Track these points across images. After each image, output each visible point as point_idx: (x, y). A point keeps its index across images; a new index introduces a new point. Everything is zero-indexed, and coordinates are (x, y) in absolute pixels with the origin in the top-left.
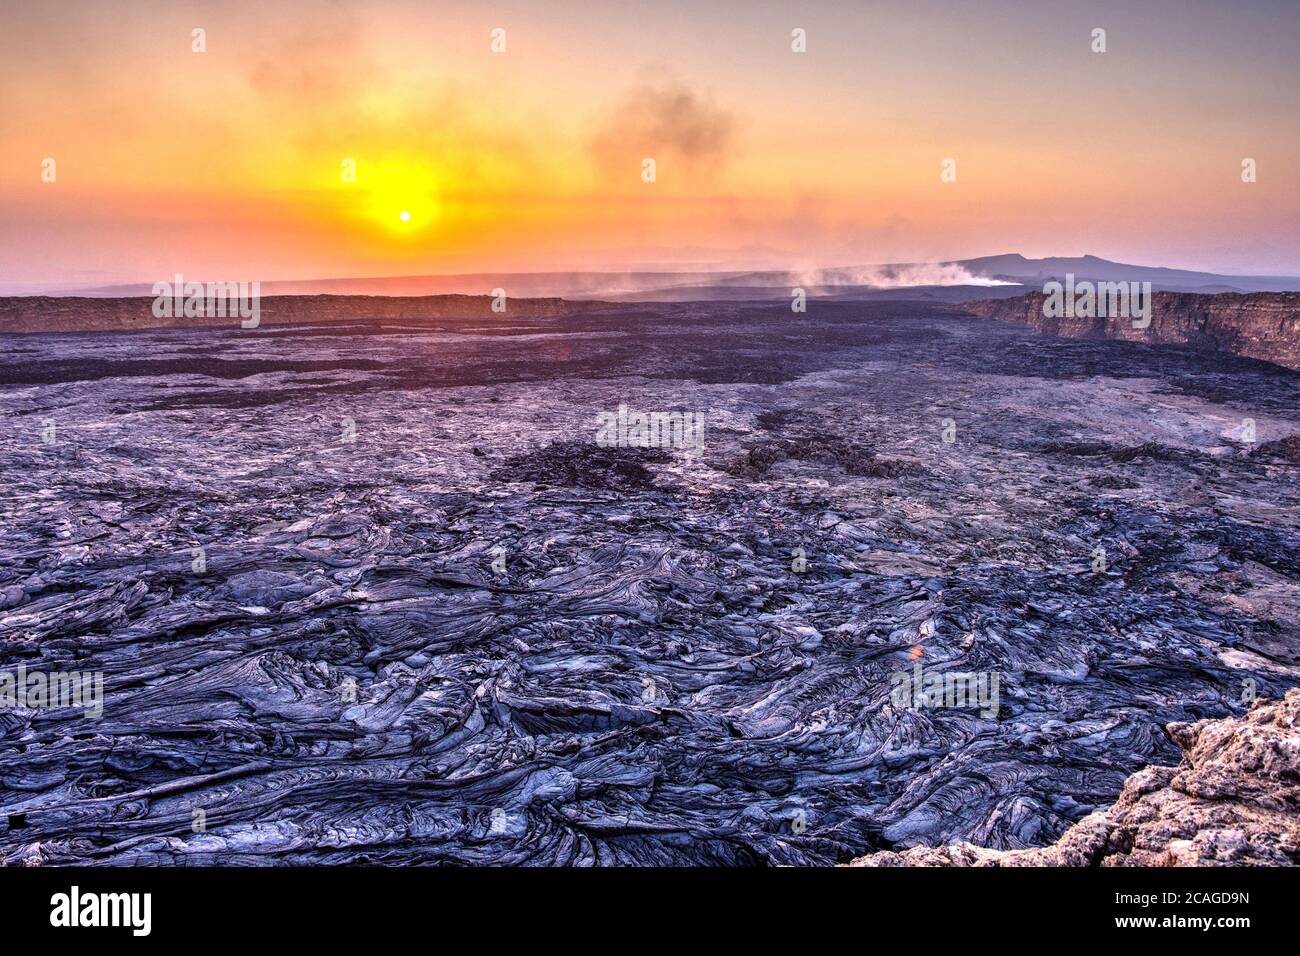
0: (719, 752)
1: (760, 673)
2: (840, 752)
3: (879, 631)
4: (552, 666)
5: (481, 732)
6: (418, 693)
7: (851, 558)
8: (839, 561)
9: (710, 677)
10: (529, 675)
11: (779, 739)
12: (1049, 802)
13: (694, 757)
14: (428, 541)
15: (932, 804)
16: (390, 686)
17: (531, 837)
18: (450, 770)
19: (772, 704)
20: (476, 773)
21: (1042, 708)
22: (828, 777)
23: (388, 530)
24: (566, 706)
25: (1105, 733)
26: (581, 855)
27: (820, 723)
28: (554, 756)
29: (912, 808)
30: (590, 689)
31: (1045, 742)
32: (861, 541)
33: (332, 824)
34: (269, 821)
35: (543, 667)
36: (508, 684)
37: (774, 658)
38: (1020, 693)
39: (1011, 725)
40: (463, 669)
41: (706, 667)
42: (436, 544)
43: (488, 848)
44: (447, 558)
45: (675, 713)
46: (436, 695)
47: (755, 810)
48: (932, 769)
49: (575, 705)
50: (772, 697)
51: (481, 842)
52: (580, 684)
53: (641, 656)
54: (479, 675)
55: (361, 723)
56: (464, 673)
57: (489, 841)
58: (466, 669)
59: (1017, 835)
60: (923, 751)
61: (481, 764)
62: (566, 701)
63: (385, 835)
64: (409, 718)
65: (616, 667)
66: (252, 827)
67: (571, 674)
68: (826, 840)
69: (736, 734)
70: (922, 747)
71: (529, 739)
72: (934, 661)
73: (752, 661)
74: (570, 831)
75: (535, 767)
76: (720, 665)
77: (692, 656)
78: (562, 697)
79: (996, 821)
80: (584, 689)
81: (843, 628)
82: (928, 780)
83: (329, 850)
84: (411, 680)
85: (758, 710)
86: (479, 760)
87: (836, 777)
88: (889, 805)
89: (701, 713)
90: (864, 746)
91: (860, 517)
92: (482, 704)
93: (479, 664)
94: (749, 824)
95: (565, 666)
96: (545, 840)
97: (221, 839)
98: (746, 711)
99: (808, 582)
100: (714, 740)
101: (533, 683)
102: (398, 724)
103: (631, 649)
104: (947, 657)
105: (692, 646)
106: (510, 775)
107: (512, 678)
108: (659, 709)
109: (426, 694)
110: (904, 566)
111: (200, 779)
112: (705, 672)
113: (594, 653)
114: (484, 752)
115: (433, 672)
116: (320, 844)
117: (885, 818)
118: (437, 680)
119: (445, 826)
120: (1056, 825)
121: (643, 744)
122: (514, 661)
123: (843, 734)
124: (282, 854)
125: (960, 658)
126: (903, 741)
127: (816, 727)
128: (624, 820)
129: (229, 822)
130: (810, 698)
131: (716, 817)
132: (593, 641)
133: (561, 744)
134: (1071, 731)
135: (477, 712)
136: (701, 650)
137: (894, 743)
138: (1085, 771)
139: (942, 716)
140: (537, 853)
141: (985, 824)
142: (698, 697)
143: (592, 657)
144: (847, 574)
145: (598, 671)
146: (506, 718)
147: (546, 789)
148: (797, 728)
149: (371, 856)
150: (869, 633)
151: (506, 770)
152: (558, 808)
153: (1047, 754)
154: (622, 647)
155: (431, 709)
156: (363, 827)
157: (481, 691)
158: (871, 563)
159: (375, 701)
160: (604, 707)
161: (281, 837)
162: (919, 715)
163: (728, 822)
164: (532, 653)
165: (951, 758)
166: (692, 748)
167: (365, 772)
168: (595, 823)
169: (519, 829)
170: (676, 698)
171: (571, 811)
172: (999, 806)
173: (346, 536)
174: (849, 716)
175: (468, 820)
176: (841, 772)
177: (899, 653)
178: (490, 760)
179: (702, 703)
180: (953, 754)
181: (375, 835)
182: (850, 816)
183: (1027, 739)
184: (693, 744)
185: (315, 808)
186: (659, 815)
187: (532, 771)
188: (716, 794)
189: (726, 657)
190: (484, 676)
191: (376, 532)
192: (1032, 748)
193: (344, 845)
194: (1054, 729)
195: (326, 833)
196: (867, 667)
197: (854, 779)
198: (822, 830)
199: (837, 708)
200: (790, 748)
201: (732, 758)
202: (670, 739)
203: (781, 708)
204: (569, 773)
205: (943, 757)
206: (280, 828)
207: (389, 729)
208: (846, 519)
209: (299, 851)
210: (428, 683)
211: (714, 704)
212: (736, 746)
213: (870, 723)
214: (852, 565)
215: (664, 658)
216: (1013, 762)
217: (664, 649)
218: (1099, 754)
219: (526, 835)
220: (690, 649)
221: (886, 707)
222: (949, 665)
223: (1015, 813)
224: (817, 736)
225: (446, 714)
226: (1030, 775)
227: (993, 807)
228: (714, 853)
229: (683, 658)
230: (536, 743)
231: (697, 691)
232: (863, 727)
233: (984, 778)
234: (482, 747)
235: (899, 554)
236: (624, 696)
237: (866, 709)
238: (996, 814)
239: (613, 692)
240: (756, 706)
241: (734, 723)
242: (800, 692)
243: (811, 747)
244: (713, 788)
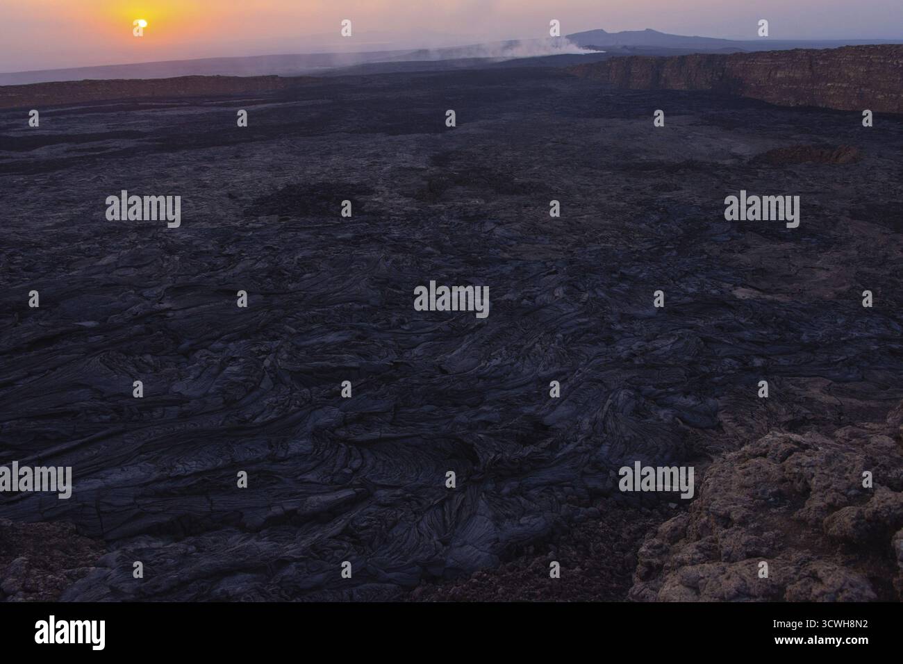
0: (435, 384)
1: (454, 332)
2: (511, 376)
3: (529, 297)
4: (315, 341)
5: (272, 390)
6: (222, 369)
7: (505, 251)
8: (498, 254)
9: (422, 337)
10: (299, 349)
11: (472, 372)
12: (638, 390)
13: (419, 390)
14: (209, 264)
15: (570, 401)
16: (201, 366)
17: (317, 453)
18: (255, 416)
19: (465, 351)
20: (273, 416)
21: (632, 335)
22: (505, 392)
23: (177, 258)
24: (328, 366)
25: (669, 347)
26: (353, 458)
27: (497, 359)
28: (325, 399)
29: (558, 404)
30: (343, 354)
31: (635, 355)
32: (511, 239)
33: (178, 461)
34: (130, 465)
35: (308, 342)
36: (285, 356)
37: (463, 321)
38: (619, 327)
39: (614, 347)
40: (252, 349)
41: (418, 331)
42: (215, 265)
43: (289, 462)
44: (226, 274)
45: (402, 363)
46: (236, 369)
47: (462, 417)
48: (569, 380)
49: (335, 365)
50: (464, 346)
51: (284, 459)
52: (336, 351)
53: (374, 329)
54: (264, 353)
55: (185, 393)
56: (252, 352)
57: (289, 458)
58: (254, 349)
59: (622, 412)
60: (562, 369)
61: (276, 410)
62: (328, 363)
63: (217, 463)
64: (219, 386)
65: (359, 337)
66: (120, 470)
67: (329, 345)
68: (508, 430)
69: (444, 372)
70: (561, 367)
71: (306, 390)
72: (565, 312)
73: (448, 324)
74: (343, 445)
75: (313, 408)
76: (428, 329)
77: (408, 325)
78: (324, 361)
79: (610, 405)
80: (339, 354)
81: (505, 297)
82: (567, 386)
83: (178, 478)
84: (216, 361)
85: (456, 355)
86: (274, 408)
87: (510, 391)
88: (544, 405)
89: (419, 361)
90: (526, 371)
91: (509, 223)
92: (269, 372)
93: (262, 345)
94: (458, 426)
95: (323, 340)
96: (327, 453)
97: (99, 480)
98: (449, 357)
99: (479, 269)
100: (430, 377)
101: (302, 354)
102: (211, 391)
103: (366, 324)
104: (573, 309)
105: (408, 318)
106: (298, 414)
107: (287, 352)
108: (392, 362)
109: (228, 369)
110: (540, 253)
111: (75, 443)
112: (418, 335)
113: (342, 330)
114: (277, 402)
115: (230, 354)
116: (171, 474)
117: (542, 412)
118: (234, 359)
119: (257, 452)
120: (644, 404)
121: (384, 385)
122: (287, 341)
123: (512, 364)
124: (146, 485)
125: (581, 309)
126: (550, 364)
127: (495, 362)
128: (378, 434)
129: (102, 469)
130: (489, 344)
131: (437, 425)
132: (340, 322)
133: (328, 391)
134: (650, 347)
135: (267, 376)
136: (415, 321)
137: (544, 366)
138: (659, 370)
139: (572, 346)
140: (323, 461)
141: (603, 408)
142: (416, 351)
143: (341, 332)
144: (504, 261)
145: (347, 341)
146: (288, 379)
147: (323, 421)
148: (483, 364)
149: (209, 477)
150: (522, 299)
151: (294, 412)
152: (333, 432)
153: (637, 362)
154: (361, 323)
155: (233, 378)
156: (200, 460)
157: (267, 363)
158: (519, 253)
159: (192, 377)
160: (354, 364)
161: (143, 474)
162: (558, 347)
163: (445, 427)
164: (300, 334)
165: (580, 372)
166: (416, 384)
167: (194, 424)
168: (359, 438)
169: (310, 447)
170: (401, 353)
171: (342, 433)
172: (610, 397)
173: (145, 265)
174: (515, 352)
175: (272, 446)
176: (513, 388)
177: (543, 310)
178: (282, 407)
179: (419, 355)
180: (580, 369)
181: (209, 464)
182: (521, 414)
183: (624, 355)
184: (417, 381)
185: (163, 452)
186: (401, 428)
187: (311, 411)
188: (434, 411)
189: (431, 323)
190: (268, 353)
191: (168, 260)
192: (627, 360)
193: (188, 473)
194: (639, 347)
195: (174, 467)
196: (523, 321)
197: (522, 391)
198: (505, 424)
199: (506, 349)
200: (479, 377)
201: (444, 387)
202: (401, 380)
203: (471, 353)
204: (337, 409)
205: (575, 371)
206: (141, 469)
207: (206, 395)
208: (500, 224)
209: (158, 481)
210: (228, 361)
211: (427, 354)
212: (445, 380)
213: (528, 356)
214: (506, 255)
215: (390, 328)
216: (617, 369)
217: (389, 323)
218: (667, 359)
219: (314, 451)
220: (406, 321)
221: (537, 345)
222: (574, 314)
223: (620, 399)
224: (496, 368)
225: (245, 381)
226: (628, 376)
227: (607, 398)
228: (439, 447)
229: (402, 327)
230: (311, 393)
231: (415, 347)
232: (524, 359)
233: (600, 381)
234: (275, 399)
235: (536, 246)
236: (366, 356)
237: (525, 347)
238: (609, 401)
239: (358, 354)
240: (454, 353)
241: (442, 366)
242: (482, 341)
243: (493, 375)
244: (433, 407)
